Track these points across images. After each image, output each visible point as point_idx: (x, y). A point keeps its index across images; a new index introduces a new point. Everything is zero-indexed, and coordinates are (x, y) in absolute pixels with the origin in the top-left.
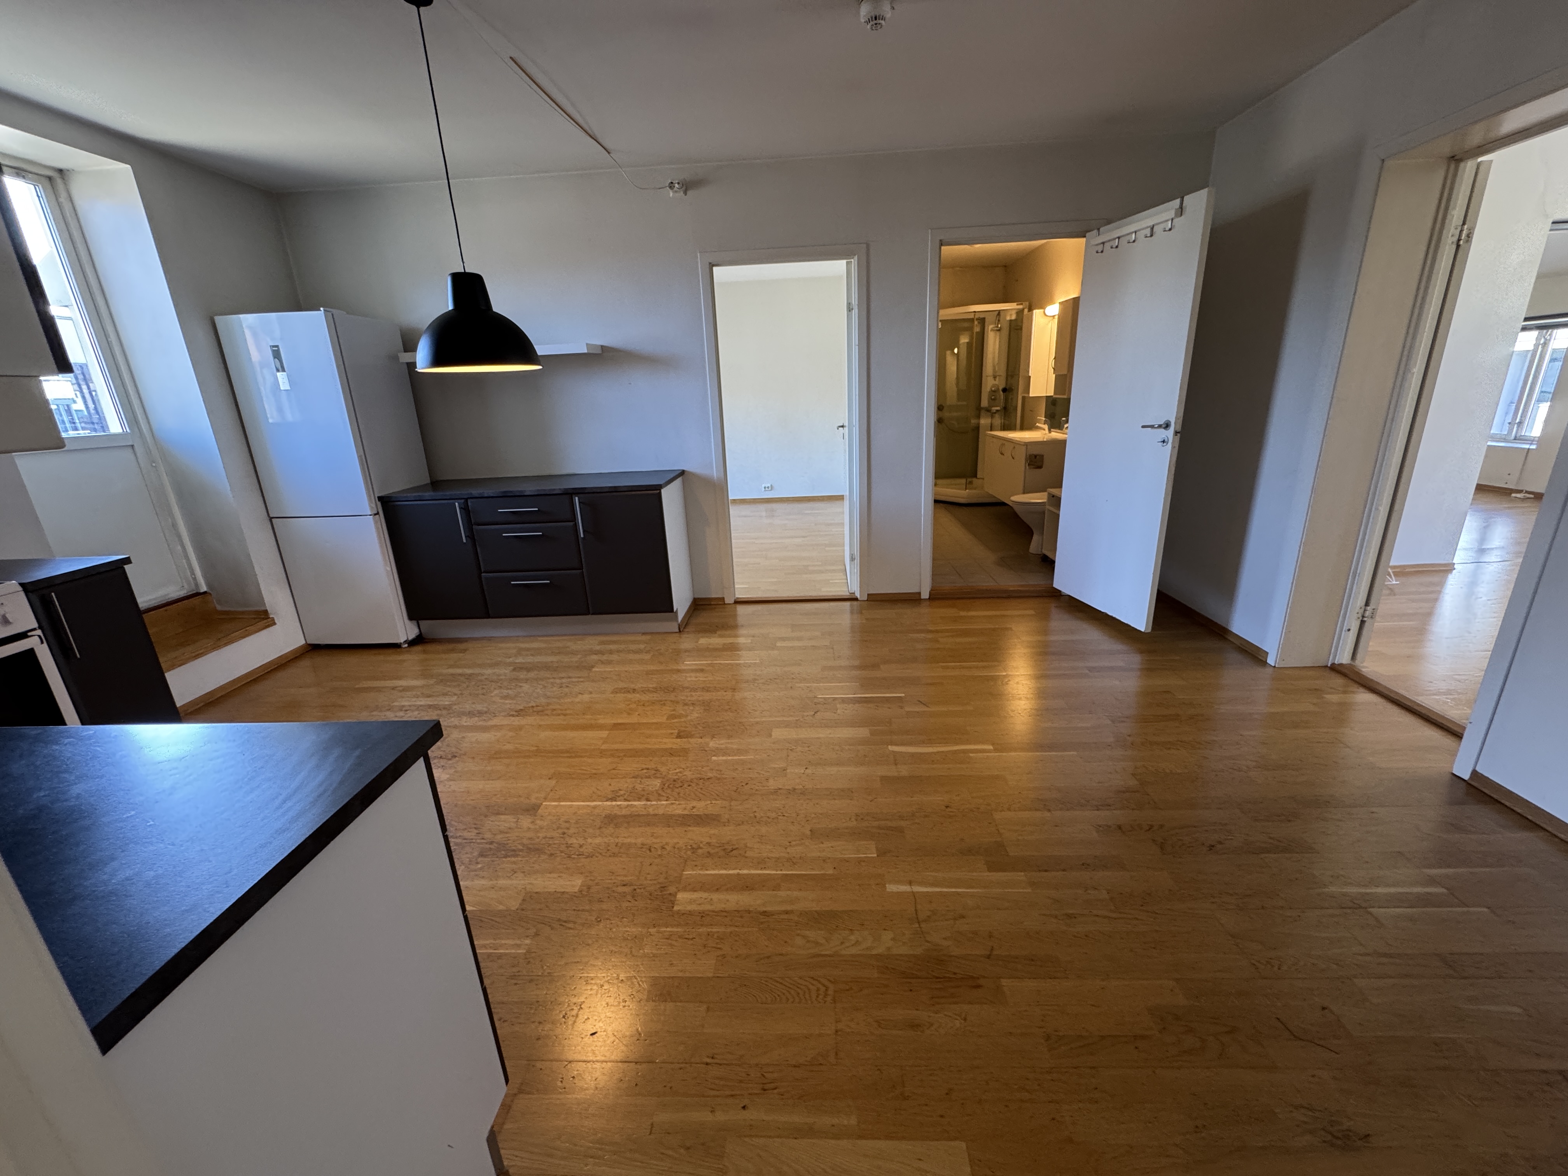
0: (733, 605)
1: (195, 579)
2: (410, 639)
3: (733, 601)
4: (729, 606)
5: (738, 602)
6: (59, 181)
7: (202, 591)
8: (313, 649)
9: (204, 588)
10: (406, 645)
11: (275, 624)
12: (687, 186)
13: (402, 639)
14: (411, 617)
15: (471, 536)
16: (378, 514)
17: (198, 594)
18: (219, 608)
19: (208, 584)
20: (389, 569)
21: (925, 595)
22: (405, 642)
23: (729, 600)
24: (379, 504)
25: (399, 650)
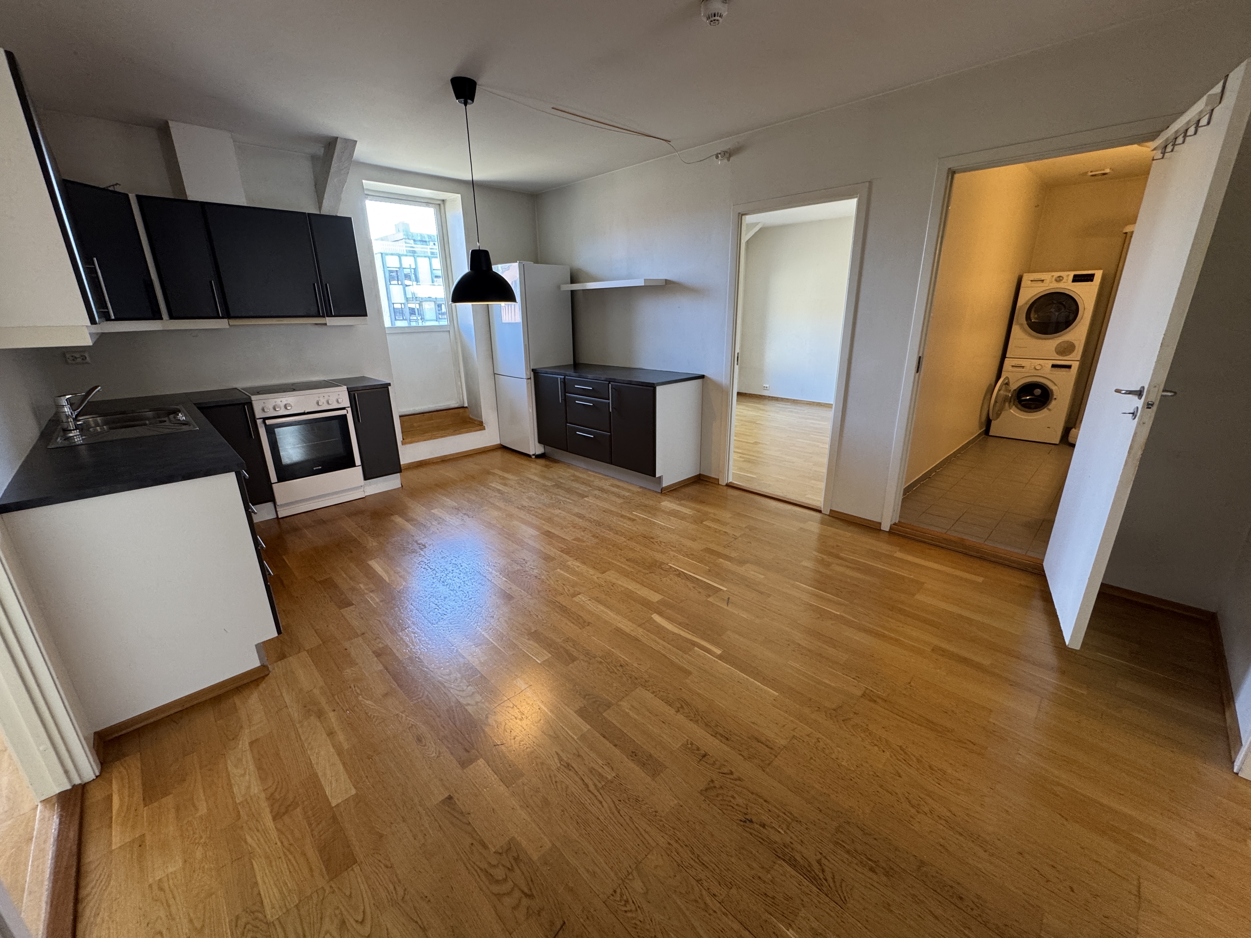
0: (725, 488)
1: (463, 399)
2: (537, 453)
3: (724, 484)
4: (721, 487)
5: (730, 486)
6: (442, 205)
7: (465, 406)
8: (503, 448)
9: (466, 405)
10: (534, 457)
11: (485, 429)
12: (728, 154)
13: (531, 453)
14: (540, 442)
15: (565, 399)
16: (530, 378)
17: (463, 407)
18: (471, 416)
19: (468, 403)
20: (531, 411)
21: (886, 527)
22: (533, 455)
23: (723, 482)
24: (532, 373)
25: (530, 459)
